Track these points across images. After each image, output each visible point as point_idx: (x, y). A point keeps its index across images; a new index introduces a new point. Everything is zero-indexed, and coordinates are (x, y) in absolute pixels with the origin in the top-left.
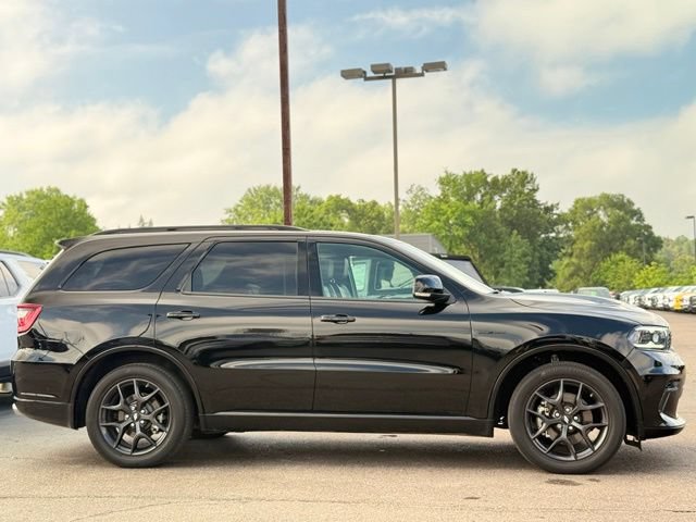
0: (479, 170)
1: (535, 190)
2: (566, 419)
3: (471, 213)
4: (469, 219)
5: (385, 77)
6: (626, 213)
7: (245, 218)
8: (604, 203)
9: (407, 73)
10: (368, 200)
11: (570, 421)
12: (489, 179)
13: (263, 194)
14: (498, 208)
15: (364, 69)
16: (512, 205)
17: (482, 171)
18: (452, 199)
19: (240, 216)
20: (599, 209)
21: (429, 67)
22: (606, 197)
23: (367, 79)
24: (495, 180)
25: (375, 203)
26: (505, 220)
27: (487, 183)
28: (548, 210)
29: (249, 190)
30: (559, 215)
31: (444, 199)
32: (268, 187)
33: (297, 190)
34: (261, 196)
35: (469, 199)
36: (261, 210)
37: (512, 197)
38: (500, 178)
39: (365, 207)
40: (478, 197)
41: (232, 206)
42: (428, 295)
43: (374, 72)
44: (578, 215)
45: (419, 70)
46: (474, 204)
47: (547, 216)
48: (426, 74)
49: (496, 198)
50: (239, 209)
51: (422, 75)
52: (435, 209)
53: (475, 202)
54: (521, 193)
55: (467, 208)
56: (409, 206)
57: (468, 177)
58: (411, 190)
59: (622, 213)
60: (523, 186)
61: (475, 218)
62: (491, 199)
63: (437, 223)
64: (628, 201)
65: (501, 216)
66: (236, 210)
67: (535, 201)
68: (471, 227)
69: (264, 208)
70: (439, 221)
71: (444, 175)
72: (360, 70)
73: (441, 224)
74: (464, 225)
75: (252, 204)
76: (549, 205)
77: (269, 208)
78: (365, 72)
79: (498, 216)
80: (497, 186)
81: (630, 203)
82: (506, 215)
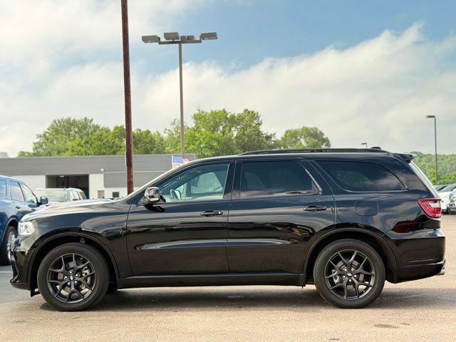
0: (222, 110)
1: (259, 124)
3: (216, 139)
4: (215, 144)
5: (173, 42)
6: (319, 140)
7: (52, 142)
8: (304, 133)
9: (189, 40)
10: (144, 129)
12: (228, 116)
13: (65, 124)
14: (235, 135)
15: (159, 36)
16: (244, 134)
17: (224, 110)
18: (203, 130)
19: (47, 140)
20: (301, 137)
21: (204, 36)
22: (305, 129)
23: (160, 43)
24: (233, 117)
25: (148, 132)
26: (240, 144)
27: (227, 118)
28: (268, 138)
29: (55, 121)
30: (275, 142)
31: (197, 129)
32: (69, 119)
33: (91, 121)
34: (64, 126)
35: (214, 130)
36: (64, 136)
37: (244, 129)
38: (236, 115)
39: (141, 134)
40: (221, 128)
41: (41, 133)
43: (166, 38)
44: (288, 142)
45: (197, 38)
46: (218, 133)
47: (268, 142)
48: (203, 41)
49: (233, 129)
50: (47, 135)
51: (200, 42)
52: (191, 136)
53: (219, 132)
54: (250, 126)
55: (213, 135)
56: (173, 134)
57: (214, 114)
58: (174, 123)
59: (316, 141)
60: (252, 121)
61: (219, 142)
62: (230, 130)
63: (193, 146)
64: (321, 132)
65: (237, 142)
66: (44, 135)
67: (260, 132)
68: (217, 149)
69: (66, 135)
70: (194, 145)
71: (197, 112)
72: (156, 36)
73: (196, 147)
74: (211, 148)
75: (57, 131)
76: (269, 134)
77: (69, 135)
78: (159, 38)
79: (234, 142)
80: (233, 121)
81: (322, 134)
82: (240, 141)
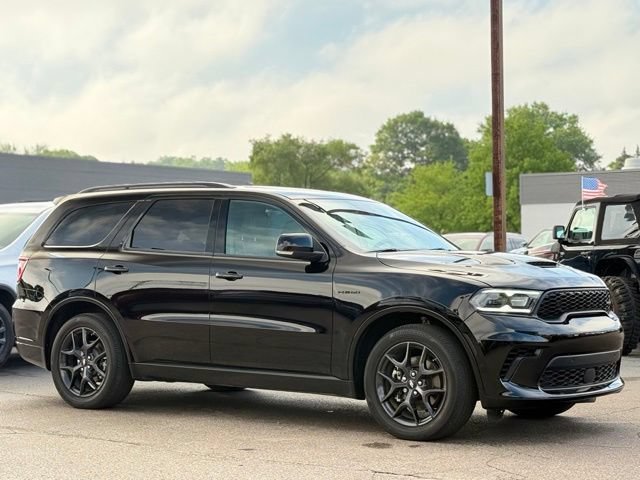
2: (411, 384)
11: (415, 386)
42: (291, 253)
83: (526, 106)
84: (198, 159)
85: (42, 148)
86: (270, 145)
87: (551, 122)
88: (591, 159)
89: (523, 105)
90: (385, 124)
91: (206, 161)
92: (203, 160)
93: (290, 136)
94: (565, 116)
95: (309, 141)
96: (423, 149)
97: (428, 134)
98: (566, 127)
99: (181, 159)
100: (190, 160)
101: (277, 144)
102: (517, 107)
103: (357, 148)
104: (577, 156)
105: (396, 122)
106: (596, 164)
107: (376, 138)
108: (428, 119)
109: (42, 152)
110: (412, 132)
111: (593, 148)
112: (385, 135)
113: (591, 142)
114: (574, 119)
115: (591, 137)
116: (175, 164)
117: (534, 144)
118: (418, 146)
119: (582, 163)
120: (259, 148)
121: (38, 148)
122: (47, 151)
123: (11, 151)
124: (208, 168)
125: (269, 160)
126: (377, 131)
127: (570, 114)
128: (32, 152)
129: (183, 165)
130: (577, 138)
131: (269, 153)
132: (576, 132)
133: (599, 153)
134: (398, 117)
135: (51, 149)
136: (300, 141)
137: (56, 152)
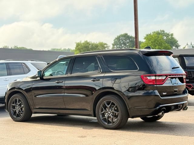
83: (158, 31)
84: (62, 49)
85: (16, 47)
86: (81, 44)
87: (165, 36)
88: (177, 46)
89: (157, 31)
90: (116, 37)
91: (65, 49)
92: (64, 49)
93: (87, 41)
94: (169, 34)
95: (93, 43)
96: (128, 44)
97: (129, 40)
98: (170, 37)
99: (57, 49)
100: (60, 49)
101: (83, 44)
102: (155, 31)
103: (107, 45)
104: (173, 46)
105: (119, 36)
106: (179, 48)
107: (114, 41)
108: (129, 36)
109: (16, 48)
110: (124, 39)
111: (178, 43)
112: (116, 40)
113: (177, 41)
114: (172, 35)
115: (177, 40)
116: (55, 51)
117: (159, 42)
118: (126, 44)
119: (175, 47)
120: (78, 45)
121: (15, 47)
122: (17, 48)
123: (7, 48)
124: (66, 51)
125: (81, 48)
126: (114, 39)
127: (171, 33)
128: (13, 48)
129: (58, 51)
130: (173, 40)
131: (81, 46)
132: (173, 38)
133: (180, 45)
134: (120, 35)
135: (19, 47)
136: (90, 43)
137: (20, 48)
